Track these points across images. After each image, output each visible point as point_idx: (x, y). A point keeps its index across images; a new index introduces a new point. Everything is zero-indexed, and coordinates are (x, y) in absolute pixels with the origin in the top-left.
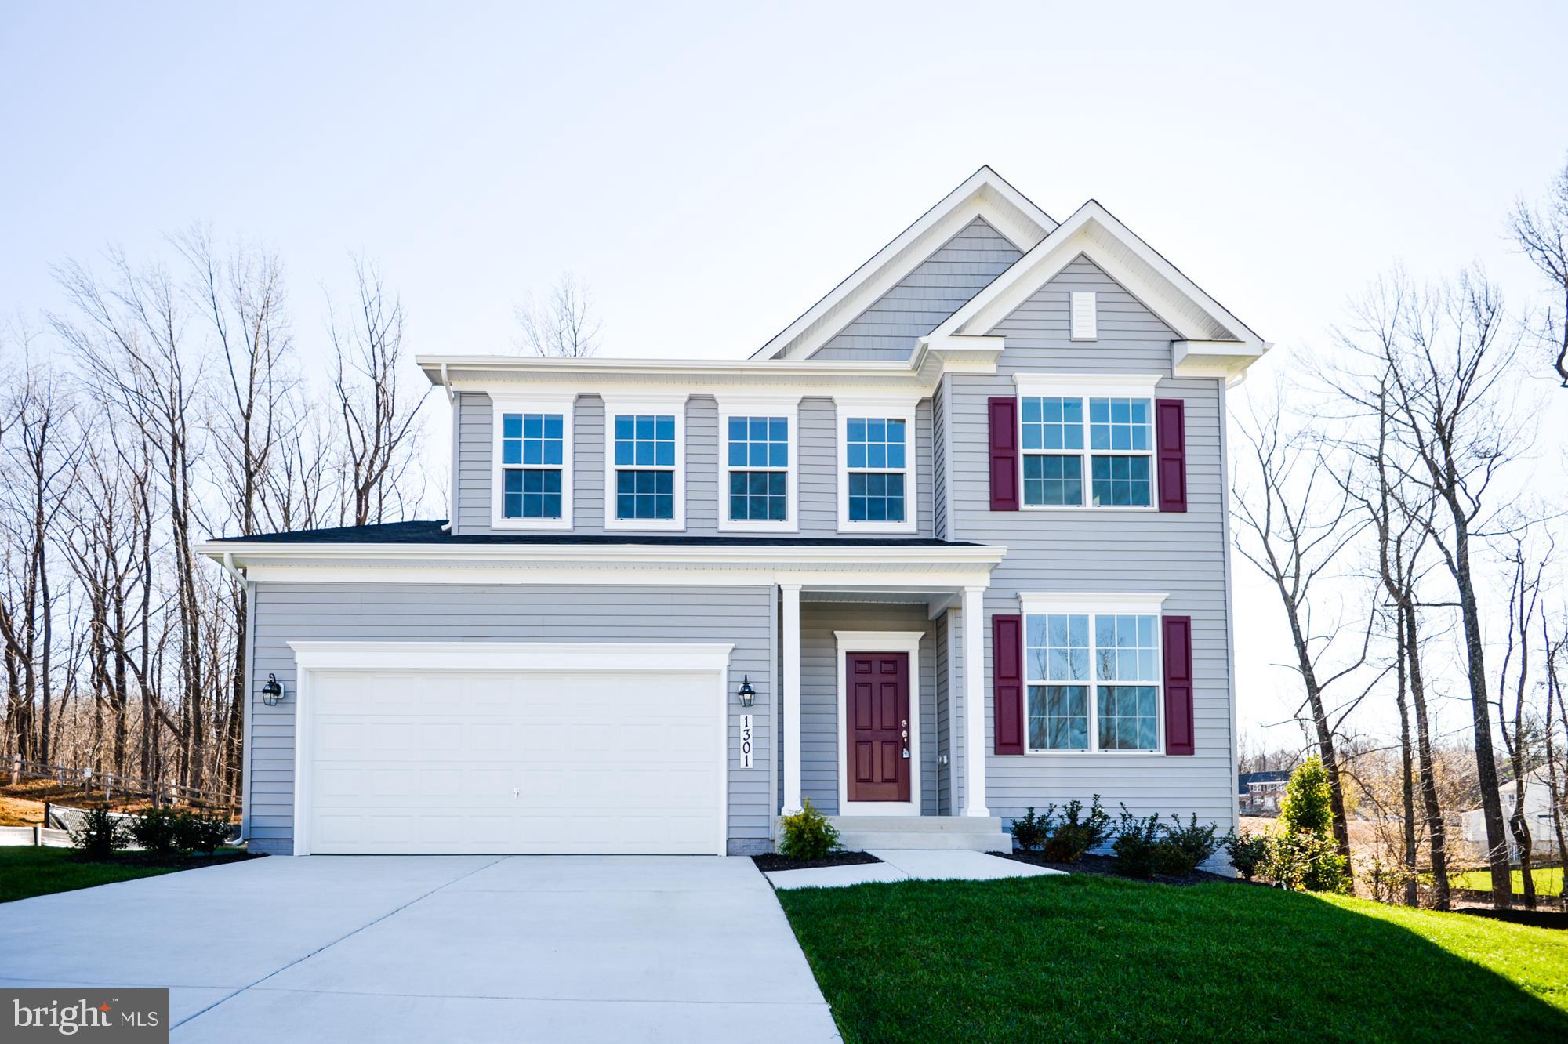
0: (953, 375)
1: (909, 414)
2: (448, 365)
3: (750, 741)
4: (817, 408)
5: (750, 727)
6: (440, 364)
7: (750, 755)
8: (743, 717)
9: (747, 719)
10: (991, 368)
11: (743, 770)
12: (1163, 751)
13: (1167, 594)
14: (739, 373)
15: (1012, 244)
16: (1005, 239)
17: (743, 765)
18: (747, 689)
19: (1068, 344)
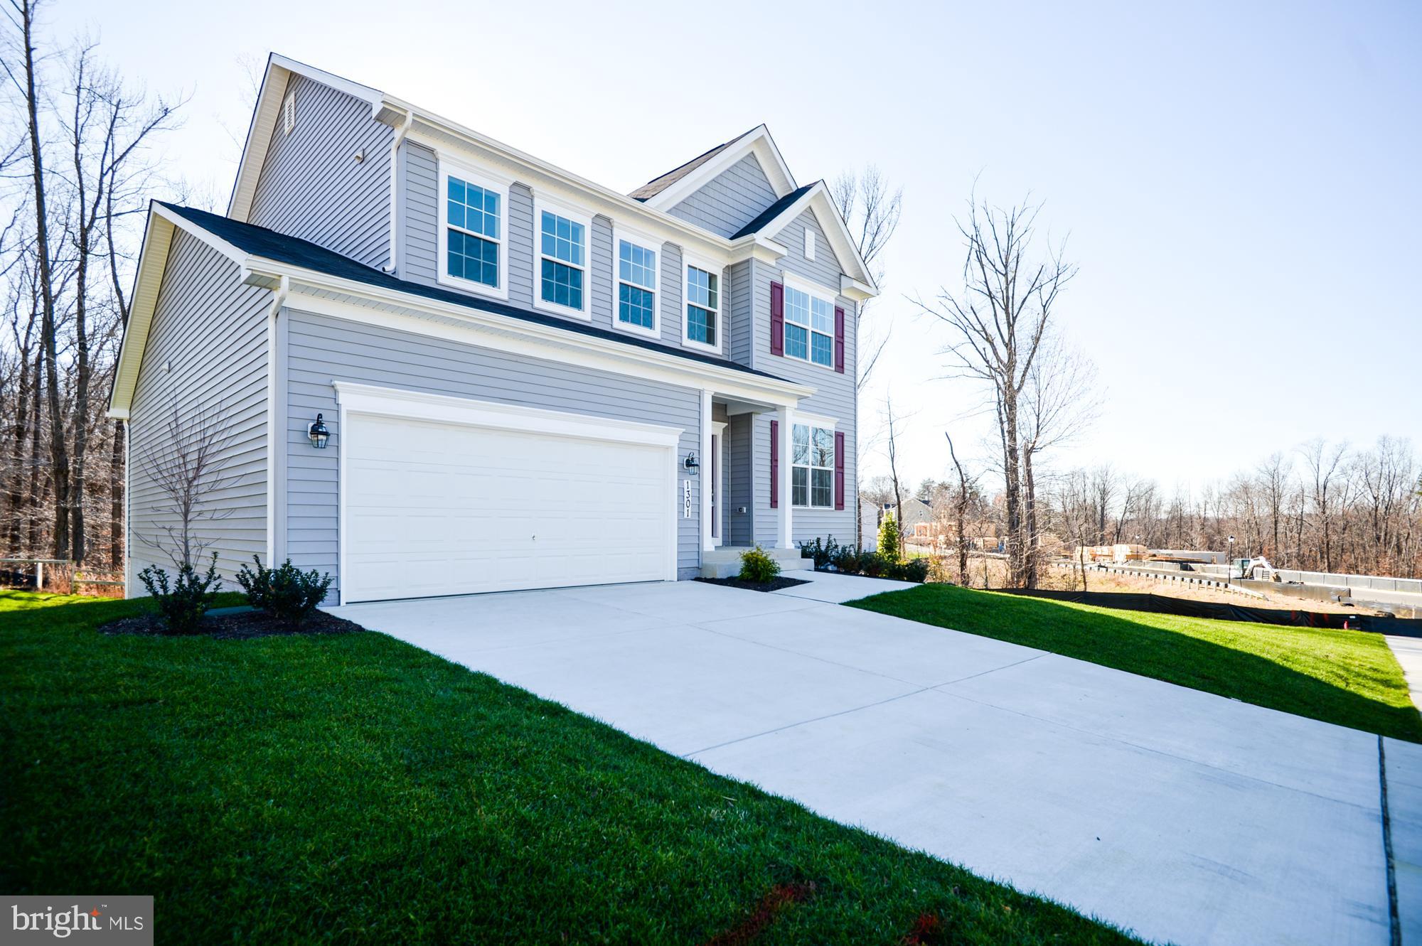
0: (758, 261)
1: (718, 272)
2: (414, 115)
3: (690, 499)
4: (672, 251)
5: (690, 489)
6: (406, 111)
7: (690, 508)
8: (685, 482)
9: (688, 483)
10: (773, 263)
11: (686, 520)
12: (834, 509)
13: (838, 419)
14: (636, 211)
15: (767, 179)
16: (763, 173)
17: (686, 516)
18: (690, 463)
19: (801, 259)
